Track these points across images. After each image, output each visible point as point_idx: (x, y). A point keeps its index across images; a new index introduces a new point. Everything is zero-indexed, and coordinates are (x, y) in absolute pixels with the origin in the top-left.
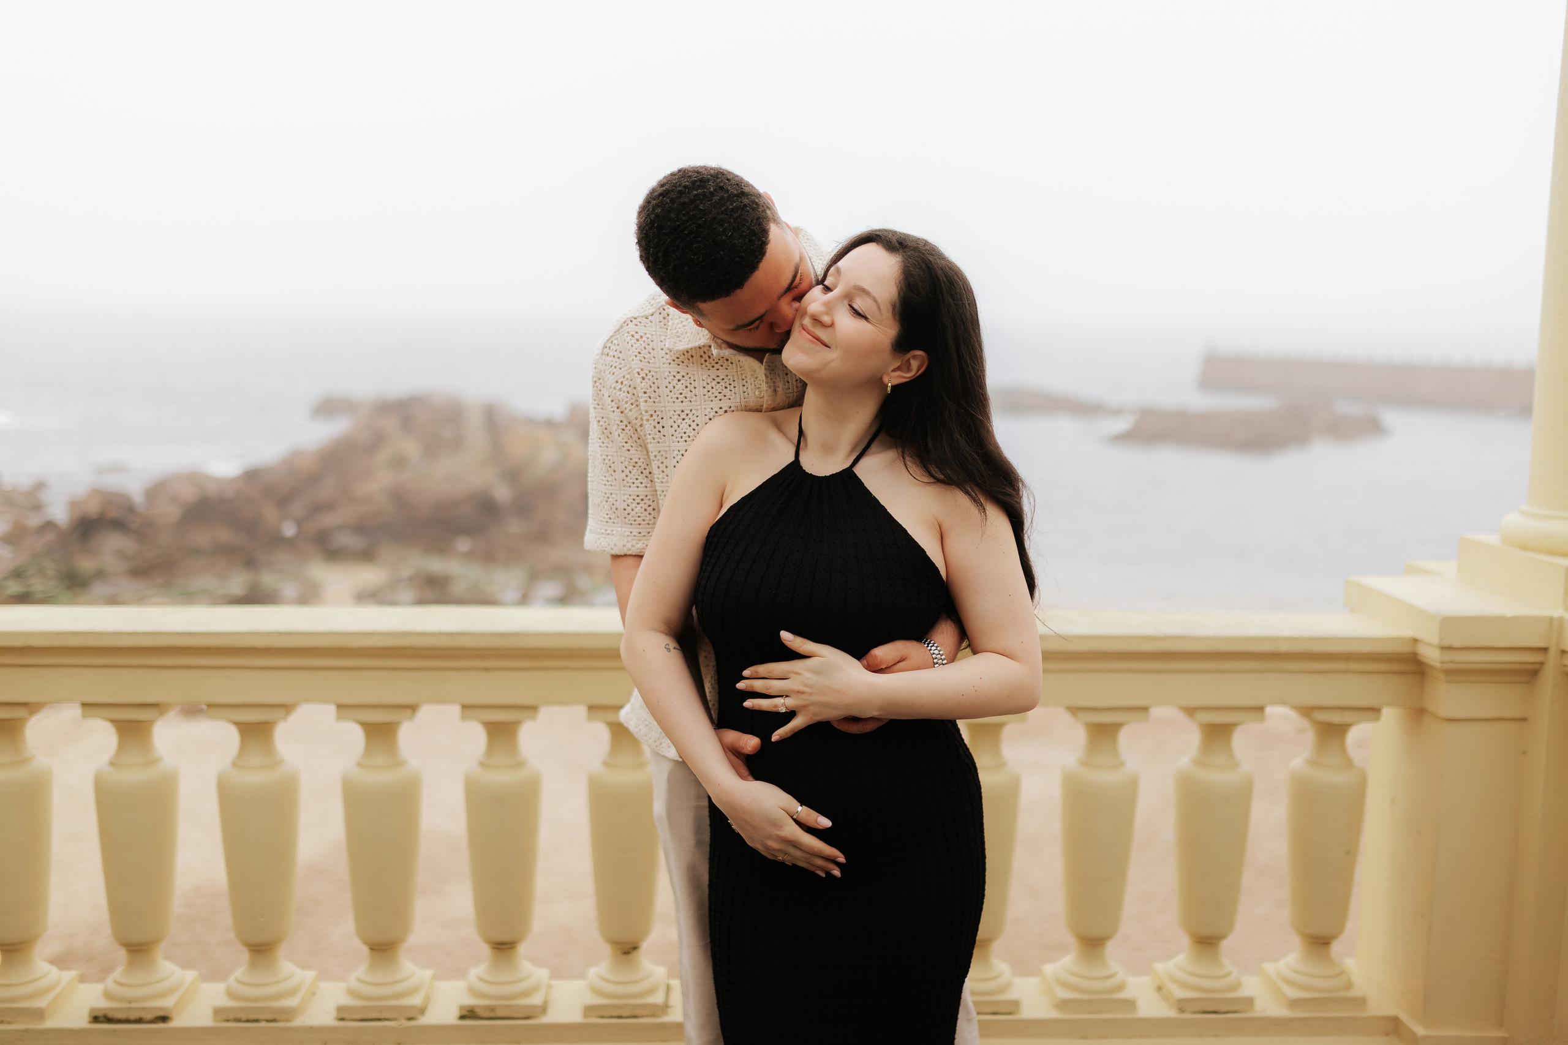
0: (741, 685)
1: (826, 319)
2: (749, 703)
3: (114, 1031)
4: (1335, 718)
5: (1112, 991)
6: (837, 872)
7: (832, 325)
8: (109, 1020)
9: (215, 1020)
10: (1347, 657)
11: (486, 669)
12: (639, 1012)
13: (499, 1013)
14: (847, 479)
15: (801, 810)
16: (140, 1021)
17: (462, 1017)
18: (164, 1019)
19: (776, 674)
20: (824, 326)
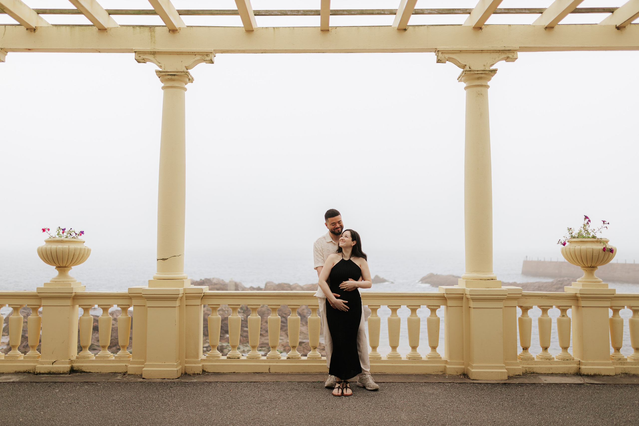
0: (339, 286)
1: (343, 239)
2: (341, 288)
3: (231, 360)
4: (435, 307)
5: (397, 356)
6: (348, 311)
7: (344, 239)
8: (230, 358)
9: (247, 358)
10: (433, 297)
11: (292, 299)
12: (317, 358)
13: (293, 358)
14: (350, 260)
15: (344, 301)
16: (235, 358)
17: (287, 359)
18: (239, 358)
19: (344, 284)
20: (343, 240)
